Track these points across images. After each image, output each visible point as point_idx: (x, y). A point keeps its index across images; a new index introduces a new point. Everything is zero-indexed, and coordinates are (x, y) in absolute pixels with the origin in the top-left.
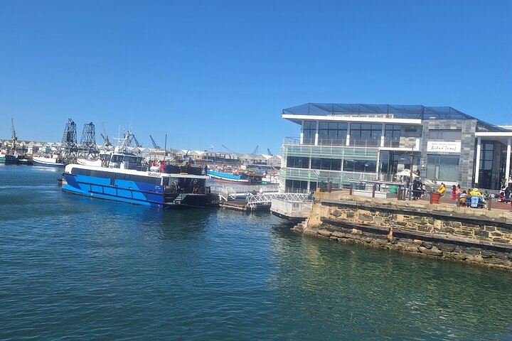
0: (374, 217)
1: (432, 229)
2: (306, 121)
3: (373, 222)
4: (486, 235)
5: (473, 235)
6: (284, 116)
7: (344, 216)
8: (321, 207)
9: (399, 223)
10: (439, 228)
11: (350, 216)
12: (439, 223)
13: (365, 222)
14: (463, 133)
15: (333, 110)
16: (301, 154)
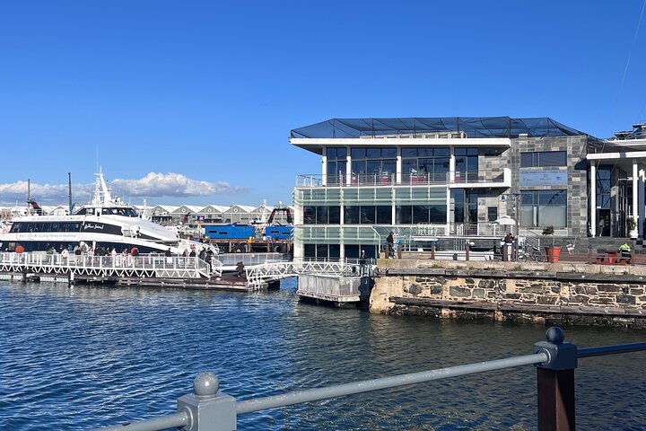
0: (472, 290)
1: (558, 300)
2: (329, 147)
3: (470, 298)
4: (632, 300)
5: (615, 303)
6: (294, 141)
7: (426, 293)
8: (389, 282)
9: (509, 296)
10: (567, 296)
11: (436, 291)
12: (566, 291)
13: (460, 299)
14: (570, 156)
15: (372, 128)
16: (326, 201)
